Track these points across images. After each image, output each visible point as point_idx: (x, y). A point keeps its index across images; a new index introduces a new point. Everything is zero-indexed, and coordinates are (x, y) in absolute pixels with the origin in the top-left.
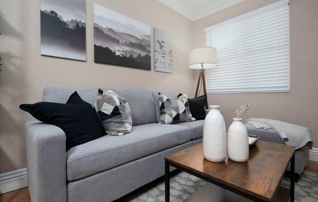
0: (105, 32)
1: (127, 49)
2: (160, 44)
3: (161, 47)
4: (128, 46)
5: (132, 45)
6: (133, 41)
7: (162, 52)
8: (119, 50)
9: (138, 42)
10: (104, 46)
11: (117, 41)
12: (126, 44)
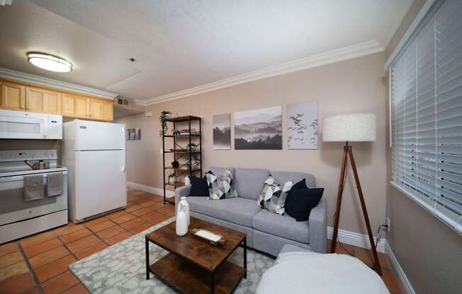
0: (240, 128)
1: (257, 135)
2: (294, 119)
3: (297, 122)
4: (257, 133)
5: (261, 131)
6: (262, 127)
7: (299, 127)
8: (249, 138)
9: (266, 127)
10: (240, 138)
11: (248, 132)
12: (256, 132)
